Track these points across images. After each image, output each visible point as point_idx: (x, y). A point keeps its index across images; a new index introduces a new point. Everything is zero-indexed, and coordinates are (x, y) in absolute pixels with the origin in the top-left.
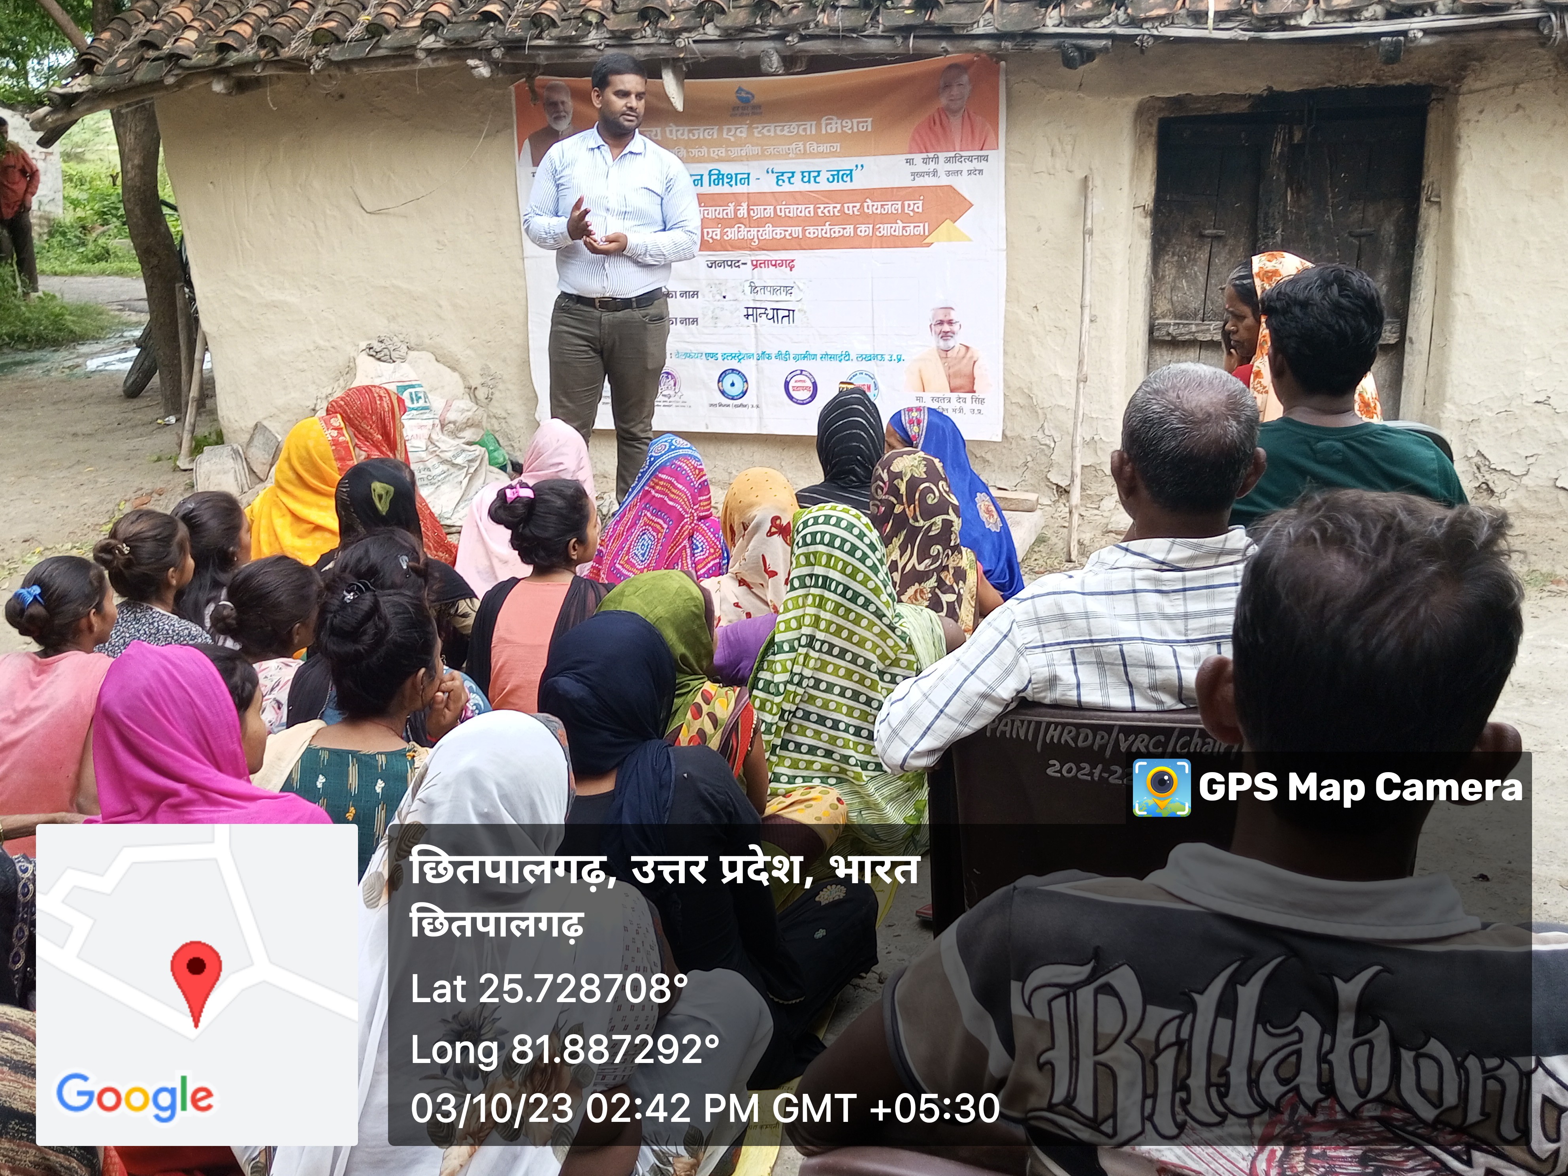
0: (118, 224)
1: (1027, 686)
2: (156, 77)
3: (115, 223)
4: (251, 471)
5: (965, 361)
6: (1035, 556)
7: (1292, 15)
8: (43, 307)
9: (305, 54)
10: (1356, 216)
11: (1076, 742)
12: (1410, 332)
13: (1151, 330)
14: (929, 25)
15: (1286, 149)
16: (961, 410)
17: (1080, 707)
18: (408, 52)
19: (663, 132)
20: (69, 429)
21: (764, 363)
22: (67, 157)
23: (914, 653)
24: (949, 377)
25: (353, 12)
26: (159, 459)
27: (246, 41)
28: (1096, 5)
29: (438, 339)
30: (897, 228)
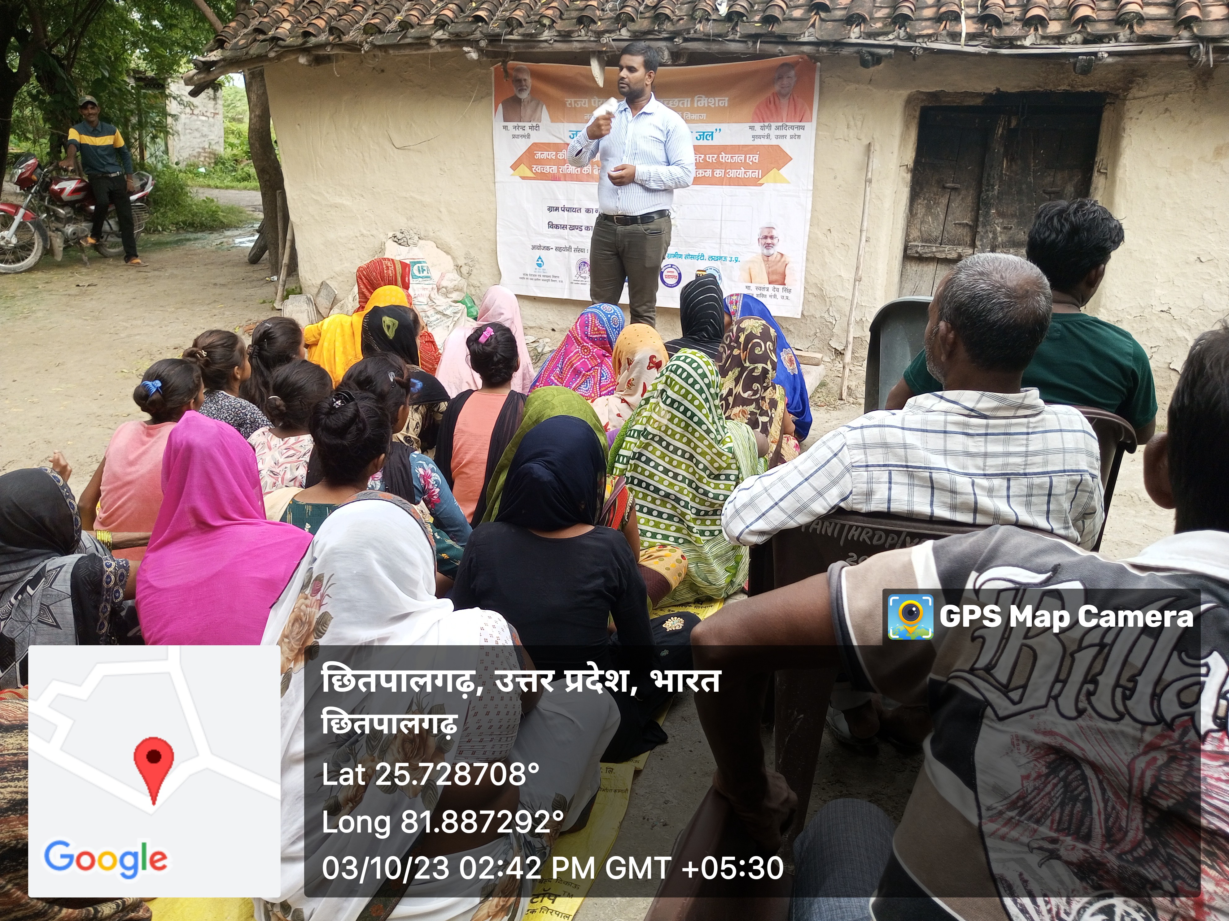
2: (263, 52)
4: (318, 312)
5: (780, 264)
6: (818, 395)
7: (1019, 38)
8: (206, 207)
9: (358, 40)
10: (1049, 179)
11: (871, 540)
13: (906, 249)
14: (771, 34)
15: (1005, 132)
16: (775, 296)
18: (425, 41)
19: (590, 102)
20: (212, 281)
24: (768, 274)
25: (391, 13)
26: (264, 302)
27: (321, 31)
28: (885, 25)
29: (438, 233)
30: (741, 173)
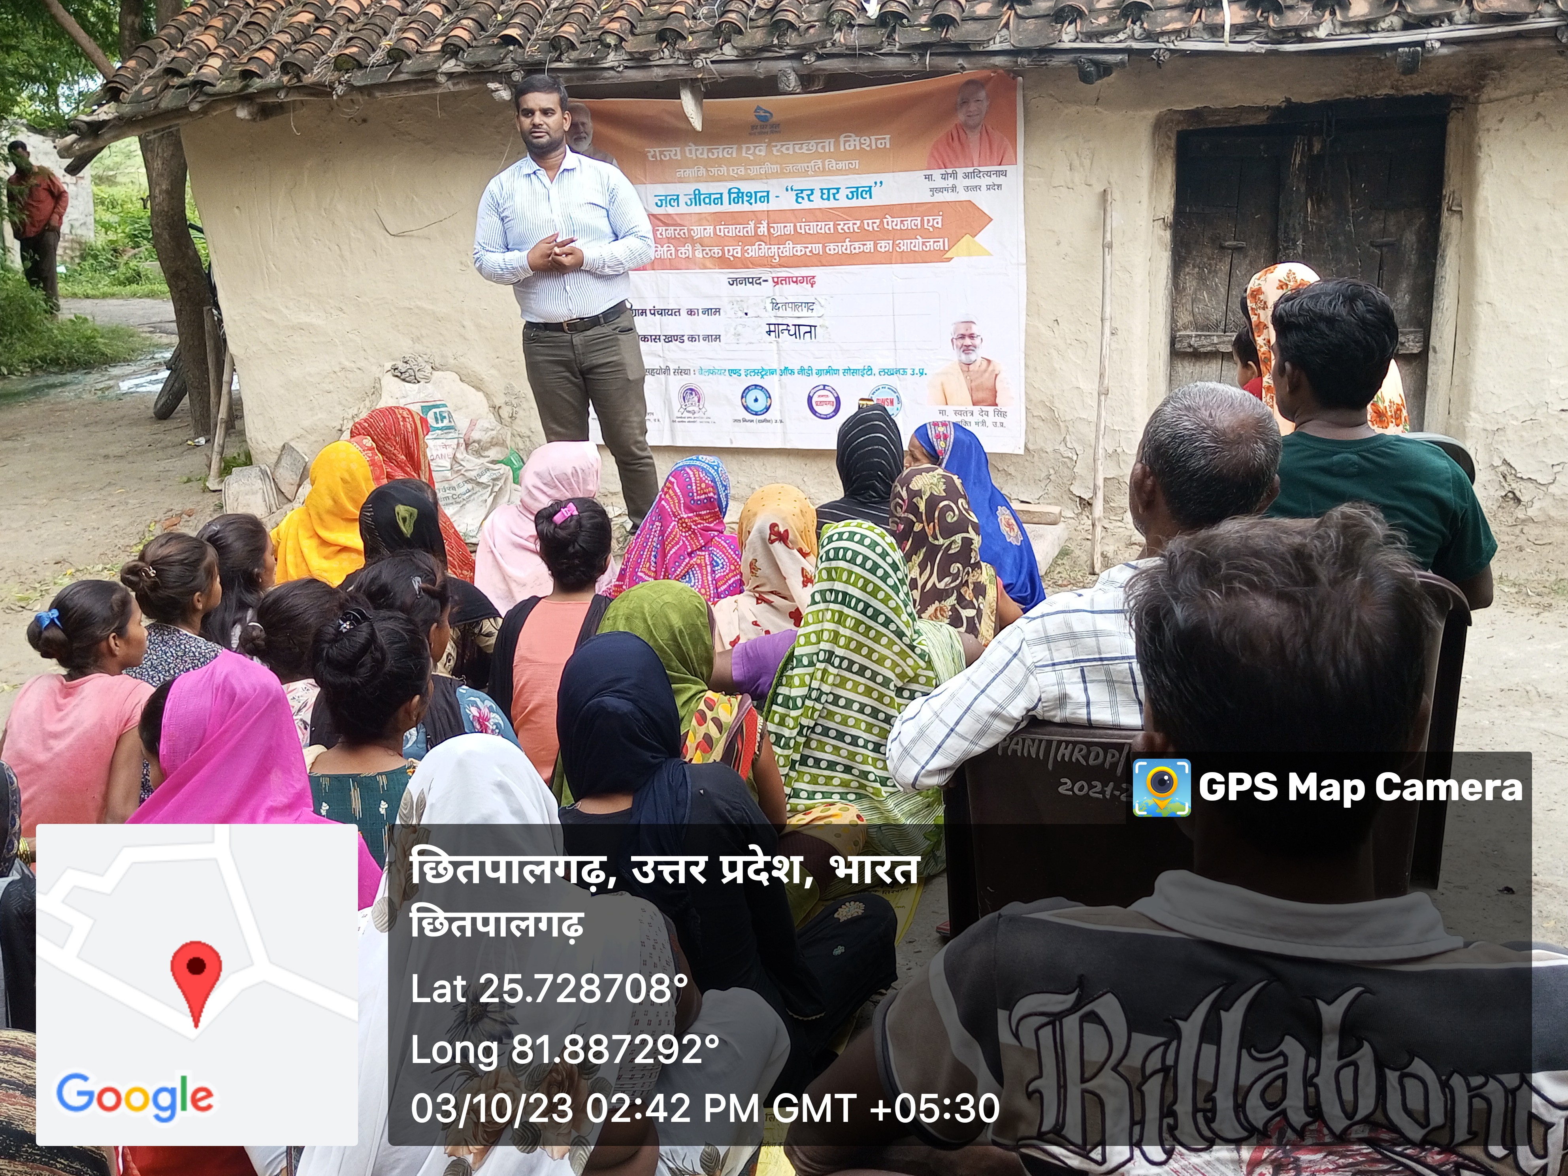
0: (149, 246)
1: (1037, 705)
2: (181, 104)
3: (146, 246)
4: (280, 491)
5: (987, 375)
6: (1058, 569)
7: (1308, 27)
8: (76, 330)
9: (327, 80)
10: (1377, 226)
11: (1087, 760)
12: (1434, 341)
13: (1173, 342)
14: (946, 42)
15: (1305, 161)
16: (984, 423)
17: (1090, 725)
18: (429, 76)
19: (683, 152)
20: (101, 451)
21: (786, 378)
22: (99, 180)
23: (933, 669)
24: (971, 390)
25: (374, 37)
26: (189, 480)
27: (269, 68)
28: (1112, 20)
29: (462, 360)
30: (917, 244)
